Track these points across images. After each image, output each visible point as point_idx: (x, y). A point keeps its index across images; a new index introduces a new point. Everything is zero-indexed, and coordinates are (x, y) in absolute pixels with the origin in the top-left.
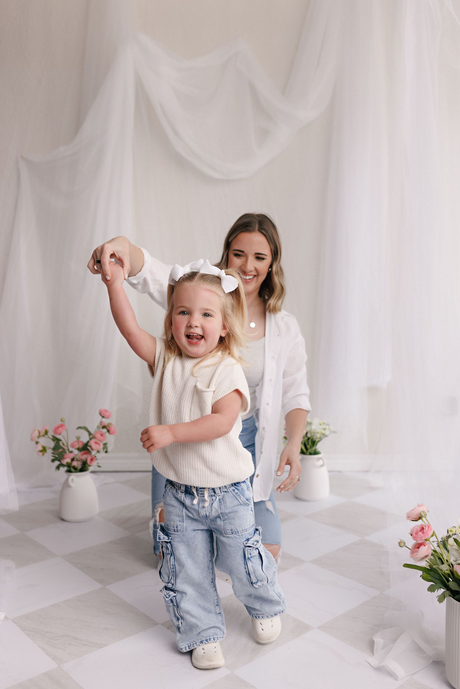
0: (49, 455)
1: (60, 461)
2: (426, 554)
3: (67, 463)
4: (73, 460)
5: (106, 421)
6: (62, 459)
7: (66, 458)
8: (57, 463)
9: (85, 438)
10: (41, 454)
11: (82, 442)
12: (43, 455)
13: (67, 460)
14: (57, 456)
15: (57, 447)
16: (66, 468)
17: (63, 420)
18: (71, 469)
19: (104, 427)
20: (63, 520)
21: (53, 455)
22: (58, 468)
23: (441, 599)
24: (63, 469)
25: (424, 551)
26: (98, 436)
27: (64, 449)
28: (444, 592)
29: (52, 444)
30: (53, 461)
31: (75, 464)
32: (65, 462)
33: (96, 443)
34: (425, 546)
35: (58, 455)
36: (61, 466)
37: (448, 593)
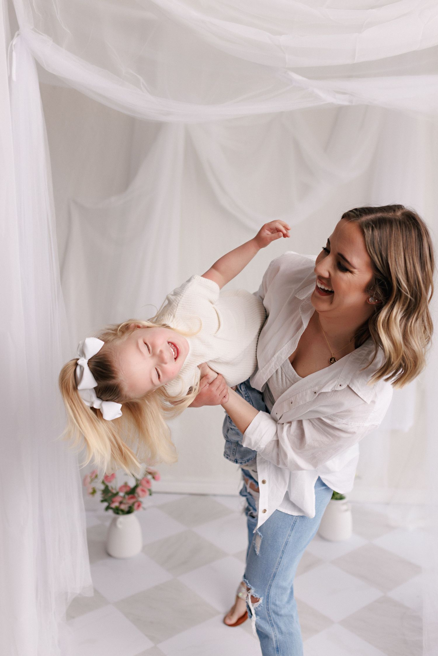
0: (99, 496)
1: (109, 503)
3: (116, 507)
4: (121, 503)
5: (152, 469)
6: (111, 502)
7: (115, 502)
8: (105, 504)
9: (132, 484)
10: (91, 496)
11: (129, 487)
12: (93, 496)
13: (115, 505)
14: (106, 498)
15: (106, 490)
16: (114, 510)
18: (118, 511)
19: (150, 473)
20: (109, 555)
21: (102, 496)
24: (111, 511)
26: (144, 483)
27: (113, 493)
29: (102, 487)
30: (102, 501)
31: (123, 507)
32: (113, 505)
33: (143, 491)
36: (110, 508)
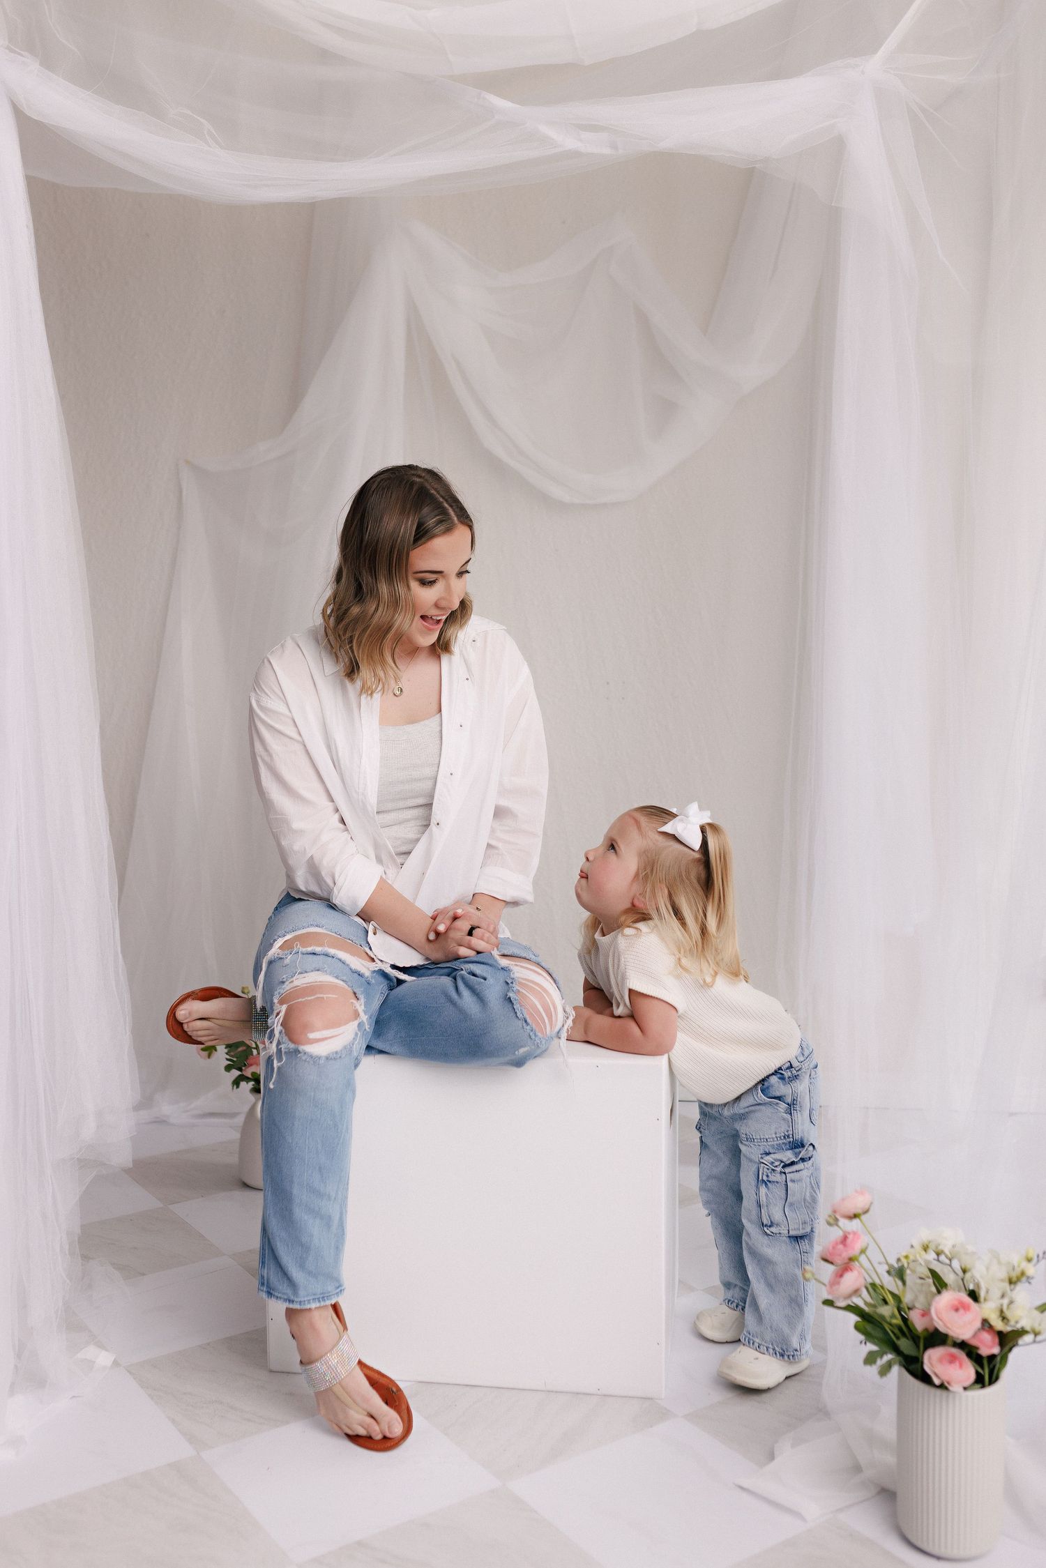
0: (221, 1056)
1: (240, 1069)
2: (855, 1287)
3: (253, 1074)
6: (245, 1065)
7: (251, 1065)
8: (236, 1073)
10: (206, 1053)
12: (209, 1056)
13: (252, 1070)
14: (235, 1059)
16: (251, 1084)
17: (246, 991)
20: (246, 1185)
21: (228, 1057)
22: (236, 1083)
23: (884, 1371)
24: (246, 1086)
25: (851, 1280)
27: (249, 1048)
28: (892, 1359)
30: (228, 1068)
32: (248, 1072)
34: (851, 1270)
35: (237, 1058)
36: (242, 1081)
37: (898, 1358)
